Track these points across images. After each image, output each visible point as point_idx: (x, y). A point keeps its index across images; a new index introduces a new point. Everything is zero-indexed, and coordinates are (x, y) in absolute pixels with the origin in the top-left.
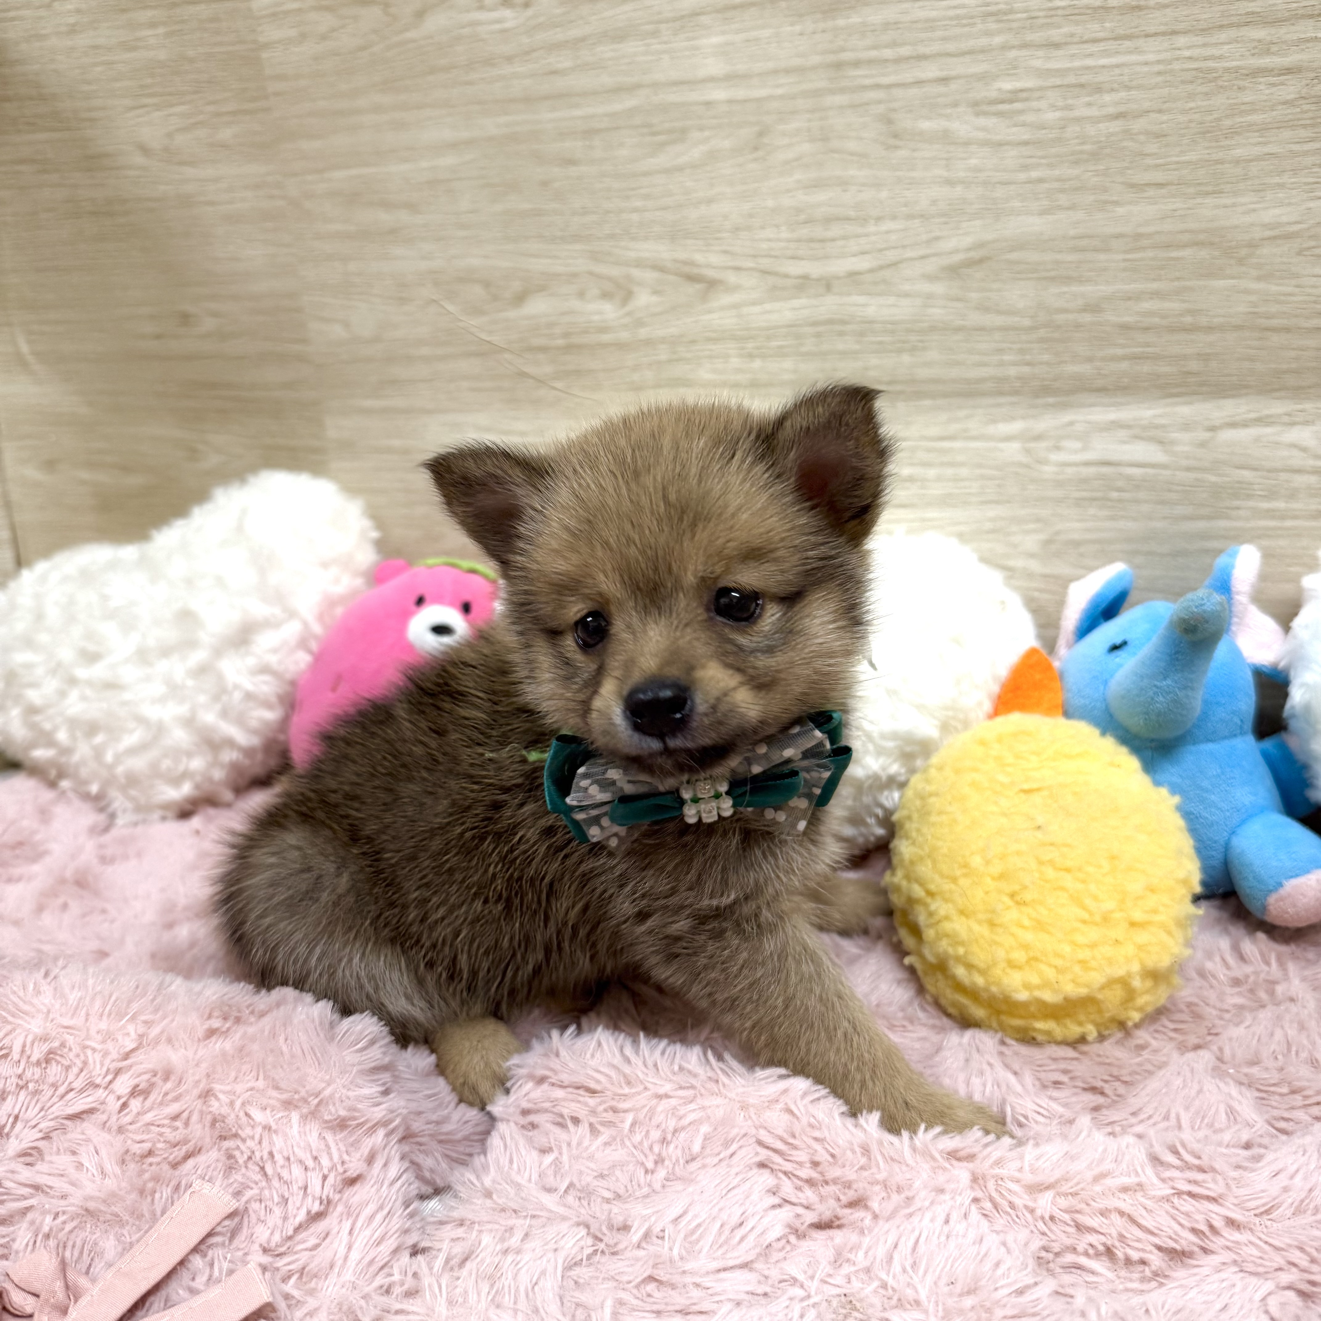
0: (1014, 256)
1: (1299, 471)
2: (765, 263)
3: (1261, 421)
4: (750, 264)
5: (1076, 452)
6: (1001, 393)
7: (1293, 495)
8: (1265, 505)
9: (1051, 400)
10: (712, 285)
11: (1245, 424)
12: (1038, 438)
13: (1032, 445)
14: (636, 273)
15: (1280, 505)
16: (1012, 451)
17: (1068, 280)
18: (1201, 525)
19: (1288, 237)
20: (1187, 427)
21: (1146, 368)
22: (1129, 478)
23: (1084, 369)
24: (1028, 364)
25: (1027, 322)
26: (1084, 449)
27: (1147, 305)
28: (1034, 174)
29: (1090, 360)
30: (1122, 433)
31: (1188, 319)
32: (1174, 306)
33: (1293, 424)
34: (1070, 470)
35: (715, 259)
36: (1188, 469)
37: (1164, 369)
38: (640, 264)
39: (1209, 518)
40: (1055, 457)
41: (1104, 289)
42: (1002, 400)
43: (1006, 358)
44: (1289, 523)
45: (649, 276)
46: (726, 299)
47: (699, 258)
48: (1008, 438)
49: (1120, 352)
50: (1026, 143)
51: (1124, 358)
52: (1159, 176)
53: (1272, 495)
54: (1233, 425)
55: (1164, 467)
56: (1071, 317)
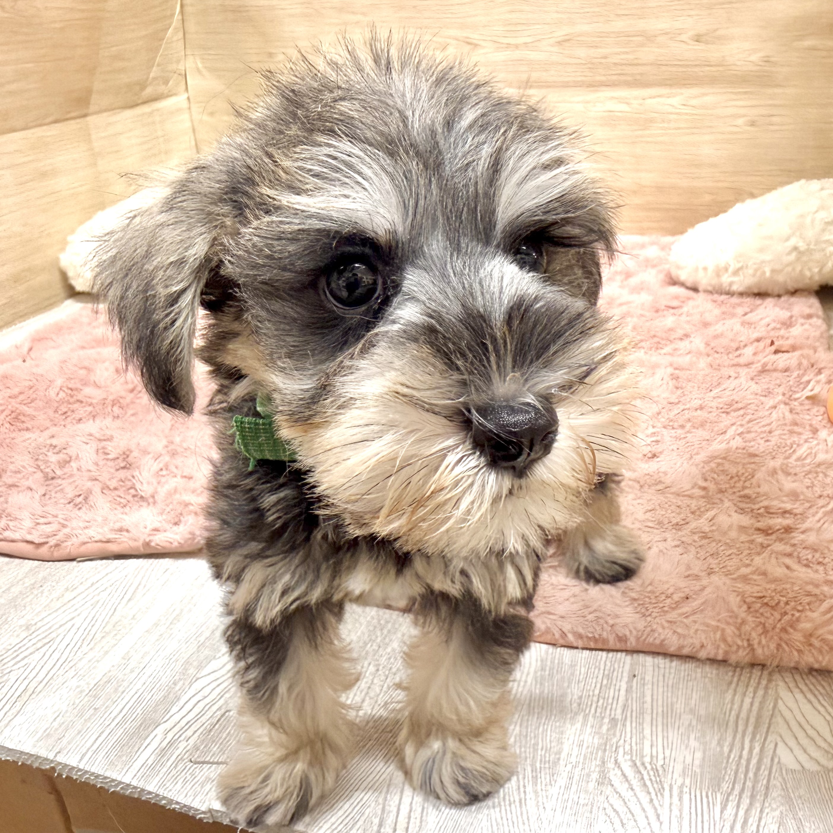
0: (579, 39)
2: (495, 38)
4: (489, 38)
10: (476, 45)
14: (448, 41)
17: (596, 47)
18: (640, 133)
19: (666, 34)
23: (603, 78)
25: (583, 62)
27: (623, 56)
32: (631, 57)
35: (476, 36)
37: (629, 78)
38: (449, 37)
43: (578, 74)
45: (454, 42)
46: (482, 51)
47: (471, 36)
52: (626, 12)
56: (599, 60)
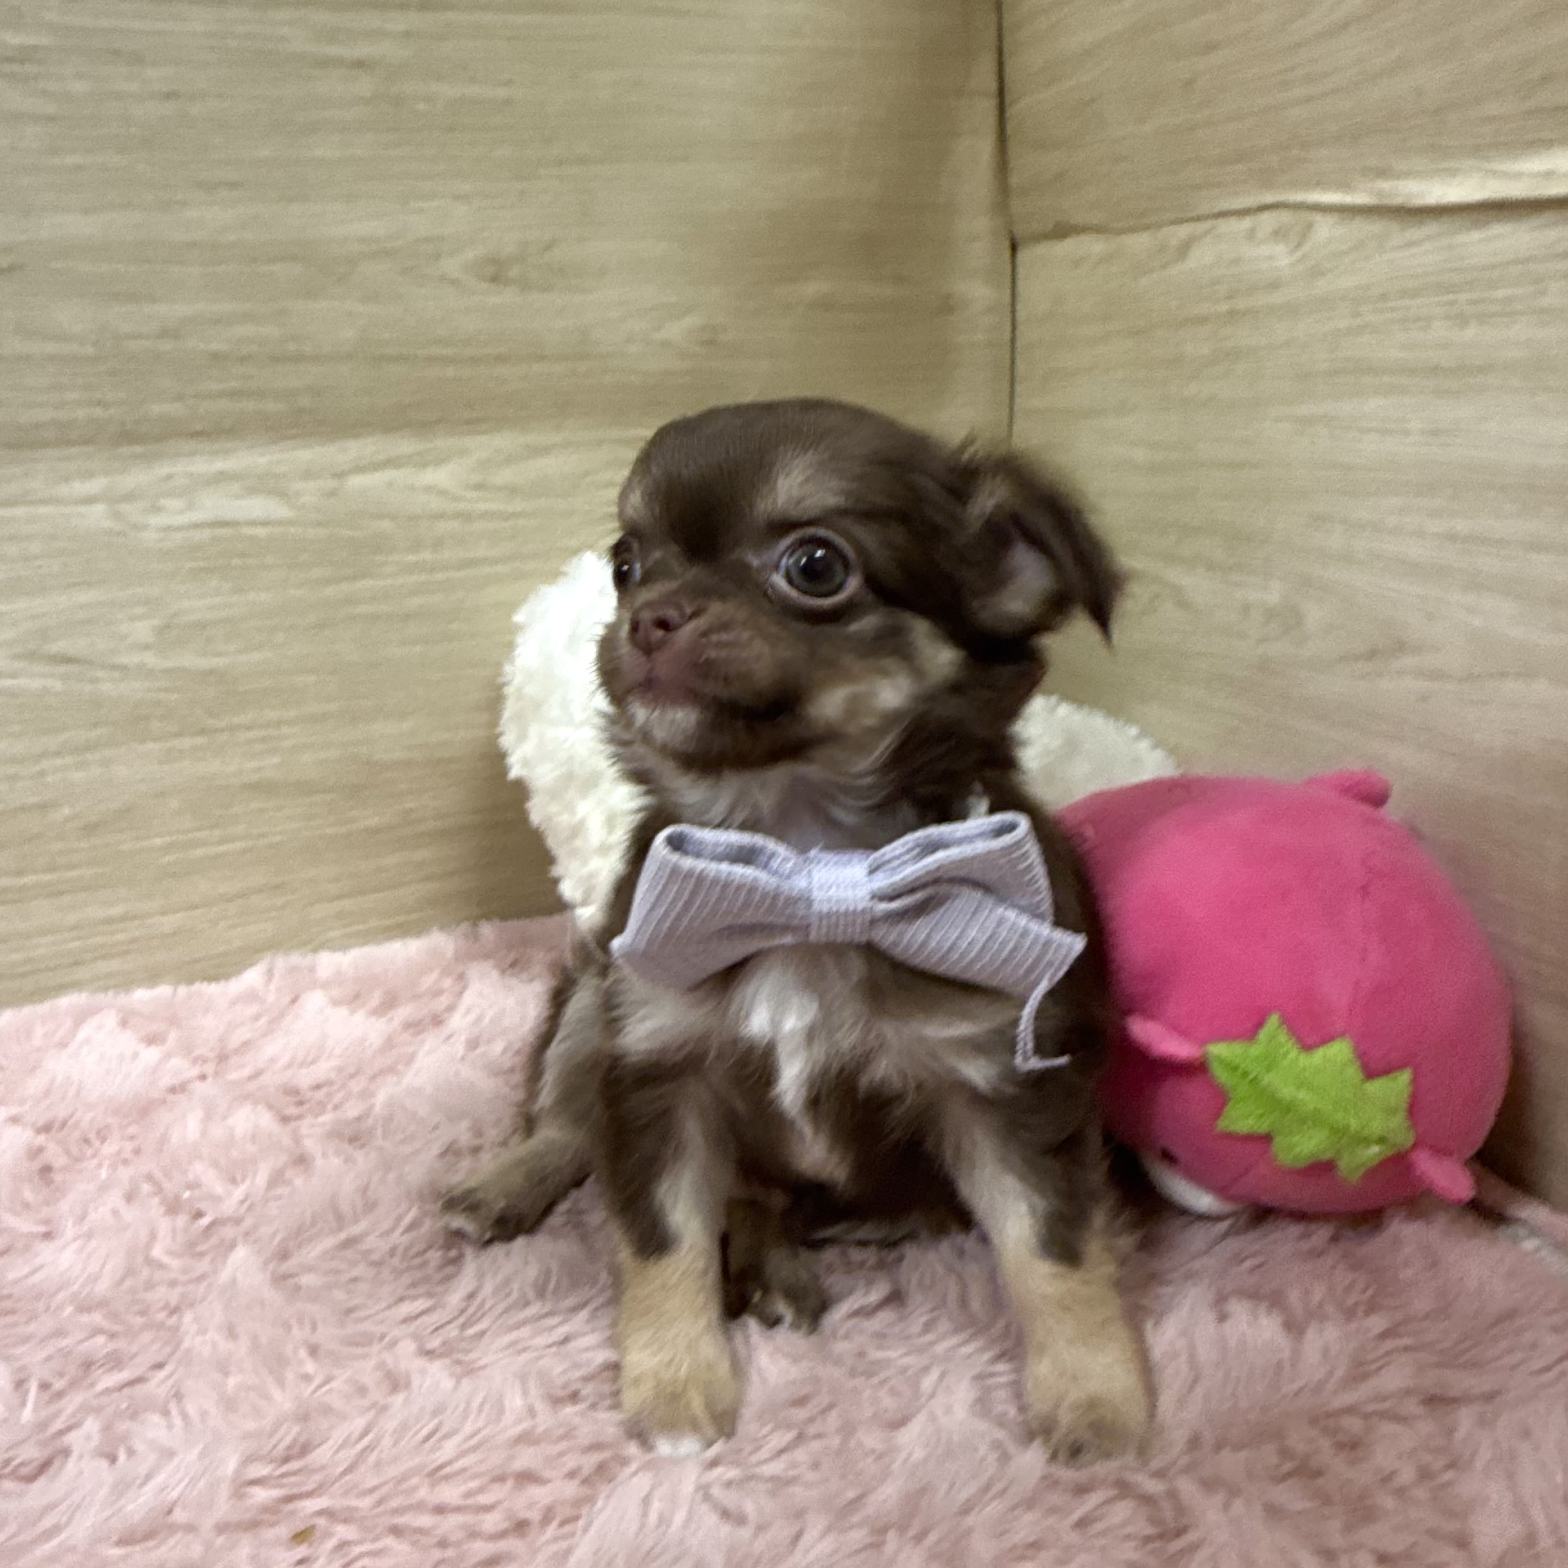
1: (441, 516)
3: (391, 463)
5: (181, 512)
6: (70, 443)
7: (438, 544)
8: (411, 558)
9: (138, 449)
11: (376, 467)
12: (129, 497)
13: (124, 507)
15: (426, 555)
16: (97, 516)
20: (308, 474)
21: (250, 405)
22: (252, 539)
24: (99, 403)
26: (190, 507)
28: (71, 160)
29: (180, 397)
30: (236, 487)
31: (291, 347)
33: (424, 465)
34: (178, 536)
36: (319, 524)
39: (354, 578)
40: (155, 520)
41: (182, 310)
42: (73, 450)
44: (439, 576)
48: (89, 500)
49: (216, 387)
50: (51, 119)
51: (221, 395)
53: (417, 545)
54: (360, 469)
55: (290, 523)
